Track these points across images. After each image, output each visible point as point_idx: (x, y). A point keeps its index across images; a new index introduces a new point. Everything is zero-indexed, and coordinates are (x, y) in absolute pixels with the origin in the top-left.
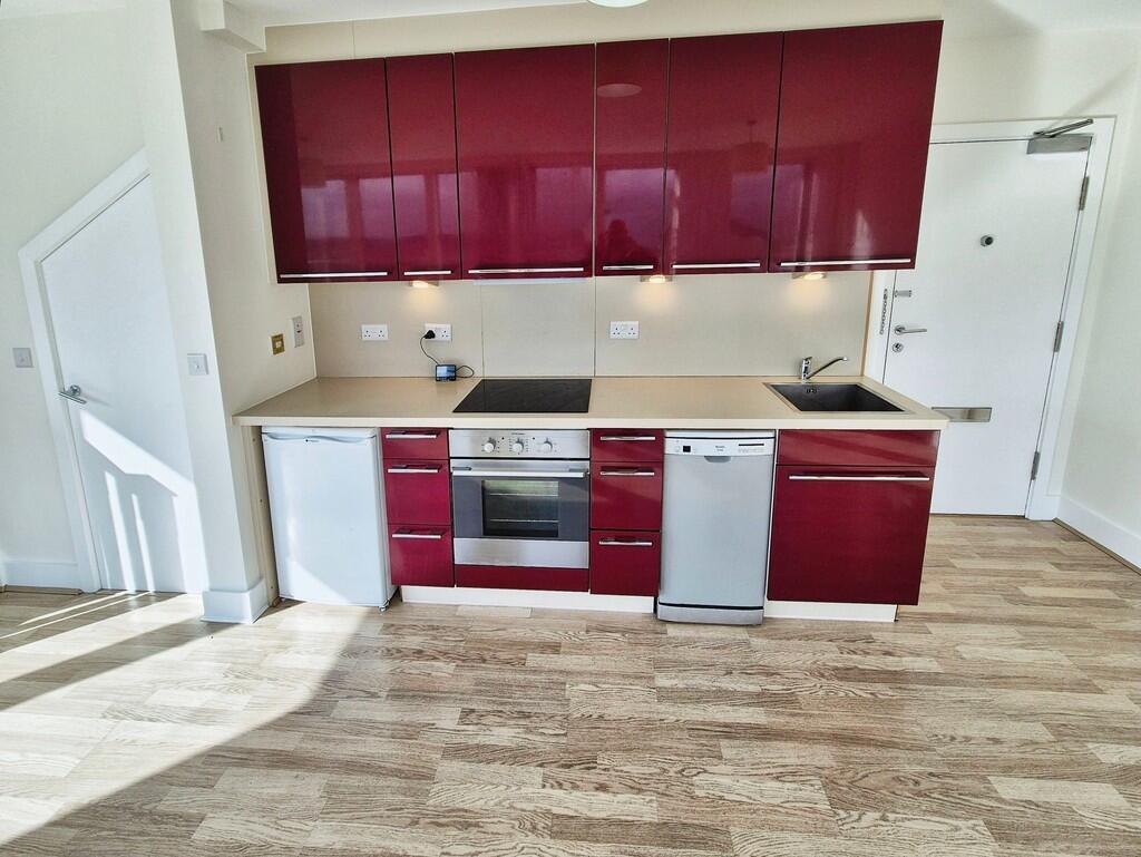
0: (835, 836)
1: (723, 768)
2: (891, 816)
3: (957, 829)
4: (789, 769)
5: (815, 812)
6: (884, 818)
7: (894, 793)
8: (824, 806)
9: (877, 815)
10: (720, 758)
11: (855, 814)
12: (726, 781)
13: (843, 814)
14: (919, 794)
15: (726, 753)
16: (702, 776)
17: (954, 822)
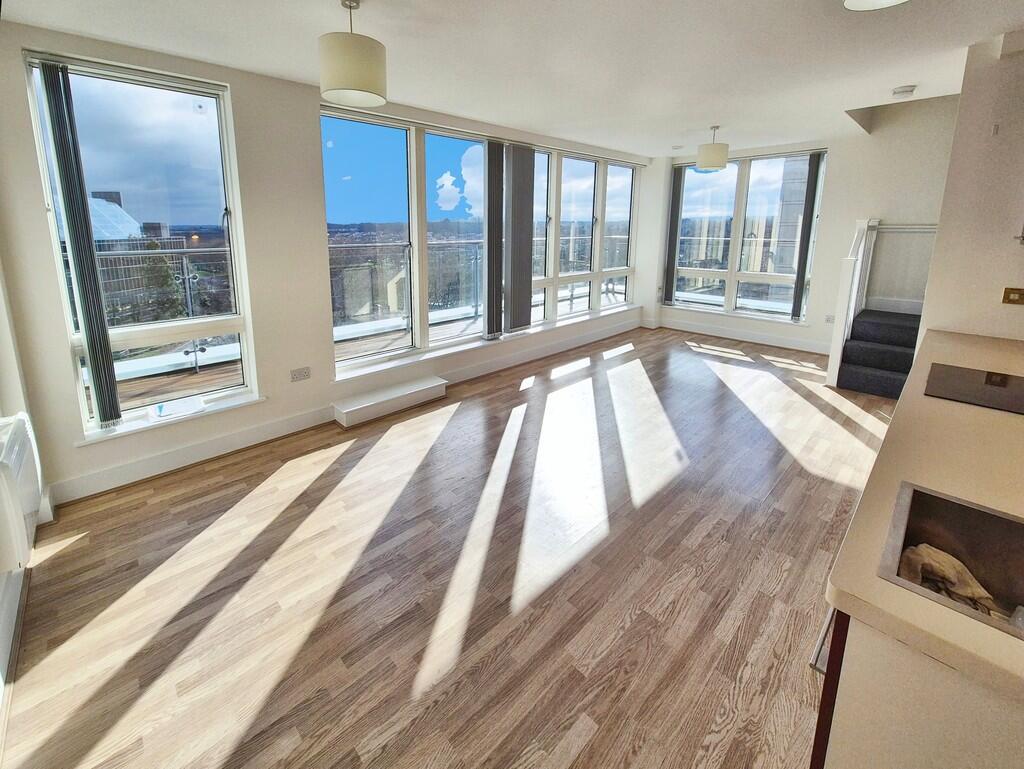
0: (632, 597)
1: (693, 585)
2: (621, 633)
3: (594, 657)
4: (675, 614)
5: (647, 601)
6: (623, 628)
7: (629, 651)
8: (646, 608)
9: (627, 626)
10: (701, 589)
11: (634, 618)
12: (685, 580)
13: (638, 612)
14: (620, 664)
15: (702, 595)
16: (694, 573)
17: (598, 659)
